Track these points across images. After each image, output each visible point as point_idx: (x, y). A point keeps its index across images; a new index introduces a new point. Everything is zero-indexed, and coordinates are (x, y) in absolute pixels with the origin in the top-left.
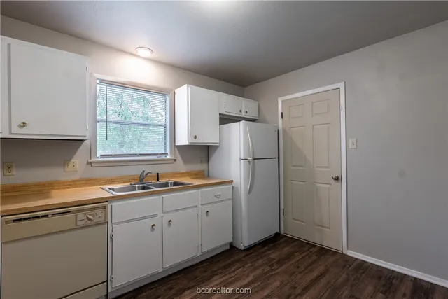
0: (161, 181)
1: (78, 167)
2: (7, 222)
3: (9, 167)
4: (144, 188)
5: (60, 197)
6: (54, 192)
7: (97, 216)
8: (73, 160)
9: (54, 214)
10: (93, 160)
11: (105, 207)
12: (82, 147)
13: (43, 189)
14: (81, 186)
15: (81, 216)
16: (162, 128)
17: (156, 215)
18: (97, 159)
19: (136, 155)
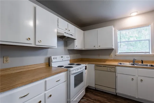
0: (144, 64)
1: (112, 56)
2: (95, 66)
3: (99, 55)
4: (133, 65)
5: (108, 63)
6: (107, 62)
7: (113, 70)
8: (111, 54)
9: (103, 66)
10: (116, 54)
11: (114, 67)
12: (113, 50)
13: (105, 61)
14: (113, 61)
15: (108, 68)
16: (148, 41)
17: (135, 76)
18: (118, 54)
19: (132, 53)
